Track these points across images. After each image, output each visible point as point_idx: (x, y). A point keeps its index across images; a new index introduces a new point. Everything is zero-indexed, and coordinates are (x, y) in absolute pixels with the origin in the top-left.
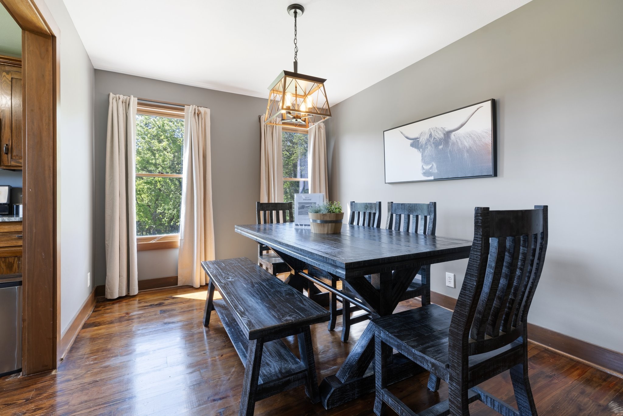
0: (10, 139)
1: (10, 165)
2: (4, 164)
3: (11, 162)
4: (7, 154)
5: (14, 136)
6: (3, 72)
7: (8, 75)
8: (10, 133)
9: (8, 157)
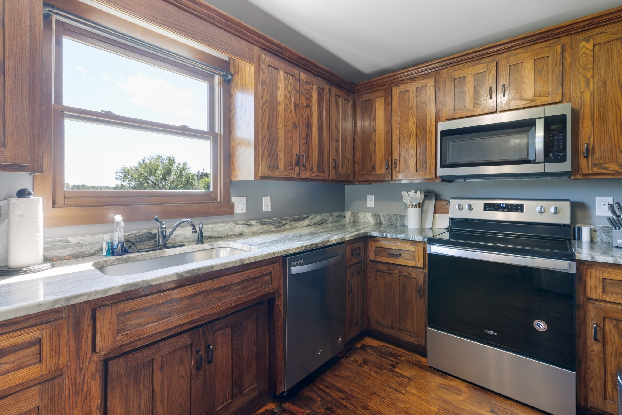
0: (591, 136)
1: (590, 172)
2: (582, 172)
3: (592, 169)
4: (587, 157)
5: (597, 130)
6: (581, 42)
7: (588, 43)
8: (591, 127)
9: (588, 162)
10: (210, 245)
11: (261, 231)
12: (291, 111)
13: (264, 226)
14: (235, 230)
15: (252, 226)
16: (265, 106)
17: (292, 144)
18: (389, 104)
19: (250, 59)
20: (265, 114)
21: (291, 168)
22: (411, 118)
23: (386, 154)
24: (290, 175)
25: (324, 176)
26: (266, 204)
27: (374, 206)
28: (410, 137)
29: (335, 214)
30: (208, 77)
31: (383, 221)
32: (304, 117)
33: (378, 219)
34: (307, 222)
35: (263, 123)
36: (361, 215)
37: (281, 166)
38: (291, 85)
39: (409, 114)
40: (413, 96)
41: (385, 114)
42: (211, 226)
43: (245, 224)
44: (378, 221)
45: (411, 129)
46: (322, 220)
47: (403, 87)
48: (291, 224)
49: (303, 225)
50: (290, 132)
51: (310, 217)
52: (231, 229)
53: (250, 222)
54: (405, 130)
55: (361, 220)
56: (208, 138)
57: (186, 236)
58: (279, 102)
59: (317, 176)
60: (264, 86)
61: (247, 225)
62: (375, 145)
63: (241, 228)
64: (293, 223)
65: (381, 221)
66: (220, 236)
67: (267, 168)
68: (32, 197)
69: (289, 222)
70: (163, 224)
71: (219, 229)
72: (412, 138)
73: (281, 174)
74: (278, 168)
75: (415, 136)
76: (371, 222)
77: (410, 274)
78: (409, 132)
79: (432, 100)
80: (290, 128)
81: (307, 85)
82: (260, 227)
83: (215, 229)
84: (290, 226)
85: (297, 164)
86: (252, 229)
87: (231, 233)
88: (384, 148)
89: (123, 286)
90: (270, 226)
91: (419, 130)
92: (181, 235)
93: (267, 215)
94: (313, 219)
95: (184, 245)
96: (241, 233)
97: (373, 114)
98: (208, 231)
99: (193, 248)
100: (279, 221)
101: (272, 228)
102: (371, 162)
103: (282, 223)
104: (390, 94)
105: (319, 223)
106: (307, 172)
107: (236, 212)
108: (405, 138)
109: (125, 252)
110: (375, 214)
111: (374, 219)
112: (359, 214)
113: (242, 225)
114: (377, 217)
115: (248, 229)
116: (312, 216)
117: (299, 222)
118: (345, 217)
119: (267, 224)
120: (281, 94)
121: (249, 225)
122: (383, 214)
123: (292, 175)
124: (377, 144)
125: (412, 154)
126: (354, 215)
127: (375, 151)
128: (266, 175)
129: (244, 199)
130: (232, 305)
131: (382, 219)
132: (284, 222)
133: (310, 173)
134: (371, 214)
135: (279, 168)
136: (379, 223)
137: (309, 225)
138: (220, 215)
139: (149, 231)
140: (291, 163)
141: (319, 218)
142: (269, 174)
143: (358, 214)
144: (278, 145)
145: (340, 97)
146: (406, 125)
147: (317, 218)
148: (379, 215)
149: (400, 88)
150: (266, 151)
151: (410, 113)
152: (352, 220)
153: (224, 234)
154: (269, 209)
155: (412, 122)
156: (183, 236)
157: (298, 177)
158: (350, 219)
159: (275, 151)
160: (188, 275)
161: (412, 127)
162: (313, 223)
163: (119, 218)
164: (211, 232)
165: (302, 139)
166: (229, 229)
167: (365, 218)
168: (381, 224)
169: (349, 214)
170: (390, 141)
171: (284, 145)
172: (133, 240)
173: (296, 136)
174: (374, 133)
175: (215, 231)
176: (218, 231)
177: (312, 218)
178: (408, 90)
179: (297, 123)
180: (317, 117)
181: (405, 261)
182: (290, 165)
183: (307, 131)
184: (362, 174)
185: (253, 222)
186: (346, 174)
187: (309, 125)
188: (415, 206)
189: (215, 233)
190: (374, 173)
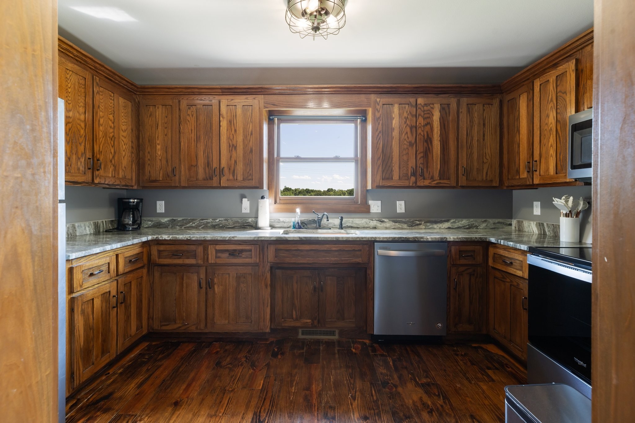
10: (345, 231)
11: (393, 228)
12: (407, 133)
13: (397, 224)
14: (370, 224)
15: (384, 223)
16: (380, 135)
17: (408, 159)
18: (531, 100)
19: (368, 105)
20: (380, 141)
21: (407, 178)
22: (551, 112)
23: (528, 156)
24: (406, 183)
25: (449, 183)
26: (401, 207)
27: (540, 214)
28: (550, 134)
29: (491, 221)
30: (353, 121)
31: (547, 231)
32: (422, 135)
33: (542, 229)
34: (447, 225)
35: (378, 147)
36: (526, 224)
37: (396, 176)
38: (407, 112)
39: (550, 109)
40: (553, 86)
41: (527, 111)
42: (352, 219)
43: (378, 221)
44: (542, 231)
45: (551, 125)
46: (469, 225)
47: (543, 78)
48: (427, 225)
49: (442, 228)
50: (405, 150)
51: (452, 221)
52: (366, 223)
53: (383, 219)
54: (546, 127)
55: (526, 229)
56: (353, 161)
57: (335, 224)
58: (394, 129)
59: (437, 183)
60: (379, 121)
61: (380, 221)
62: (519, 147)
63: (375, 223)
64: (428, 224)
65: (546, 232)
66: (358, 227)
67: (381, 180)
68: (265, 199)
69: (424, 223)
70: (319, 215)
71: (357, 222)
72: (552, 135)
73: (396, 183)
74: (392, 179)
75: (555, 133)
76: (535, 232)
77: (518, 285)
78: (549, 128)
79: (572, 88)
80: (405, 146)
81: (427, 106)
82: (392, 224)
83: (354, 222)
84: (425, 227)
85: (414, 174)
86: (384, 225)
87: (367, 226)
88: (526, 149)
89: (276, 237)
90: (402, 225)
91: (559, 125)
92: (332, 223)
93: (401, 215)
94: (456, 223)
95: (330, 229)
96: (375, 227)
97: (517, 113)
98: (349, 223)
99: (334, 231)
100: (412, 221)
101: (405, 226)
102: (515, 165)
103: (416, 223)
104: (532, 88)
105: (465, 227)
106: (425, 181)
107: (372, 211)
108: (546, 136)
109: (300, 228)
110: (539, 223)
111: (538, 229)
112: (524, 222)
113: (376, 221)
114: (541, 227)
115: (381, 224)
116: (454, 220)
117: (436, 224)
118: (511, 225)
119: (399, 222)
120: (395, 122)
121: (383, 222)
122: (547, 224)
123: (408, 184)
124: (521, 146)
125: (552, 154)
126: (520, 223)
127: (519, 153)
128: (381, 184)
129: (379, 203)
130: (331, 262)
131: (546, 230)
132: (418, 222)
133: (429, 181)
134: (535, 223)
135: (394, 179)
136: (543, 233)
137: (449, 228)
138: (359, 213)
139: (314, 219)
140: (407, 174)
141: (464, 222)
142: (383, 184)
143: (522, 222)
144: (393, 162)
145: (476, 104)
146: (546, 121)
147: (463, 222)
148: (543, 224)
149: (541, 79)
150: (381, 168)
151: (550, 106)
152: (517, 229)
153: (361, 226)
154: (403, 211)
155: (552, 117)
156: (333, 224)
157: (414, 185)
158: (515, 228)
159: (390, 166)
160: (305, 239)
161: (551, 123)
162: (456, 226)
163: (298, 210)
164: (352, 223)
165: (419, 154)
166: (365, 223)
167: (529, 227)
168: (545, 234)
169: (515, 222)
170: (532, 141)
171: (398, 161)
172: (306, 223)
173: (412, 151)
174: (518, 134)
175: (355, 223)
176: (356, 224)
177: (454, 222)
178: (548, 81)
179: (413, 141)
180: (439, 132)
181: (515, 270)
182: (406, 176)
183: (427, 146)
184: (508, 179)
185: (385, 220)
186: (486, 179)
187: (429, 140)
188: (566, 214)
189: (354, 225)
190: (518, 177)
